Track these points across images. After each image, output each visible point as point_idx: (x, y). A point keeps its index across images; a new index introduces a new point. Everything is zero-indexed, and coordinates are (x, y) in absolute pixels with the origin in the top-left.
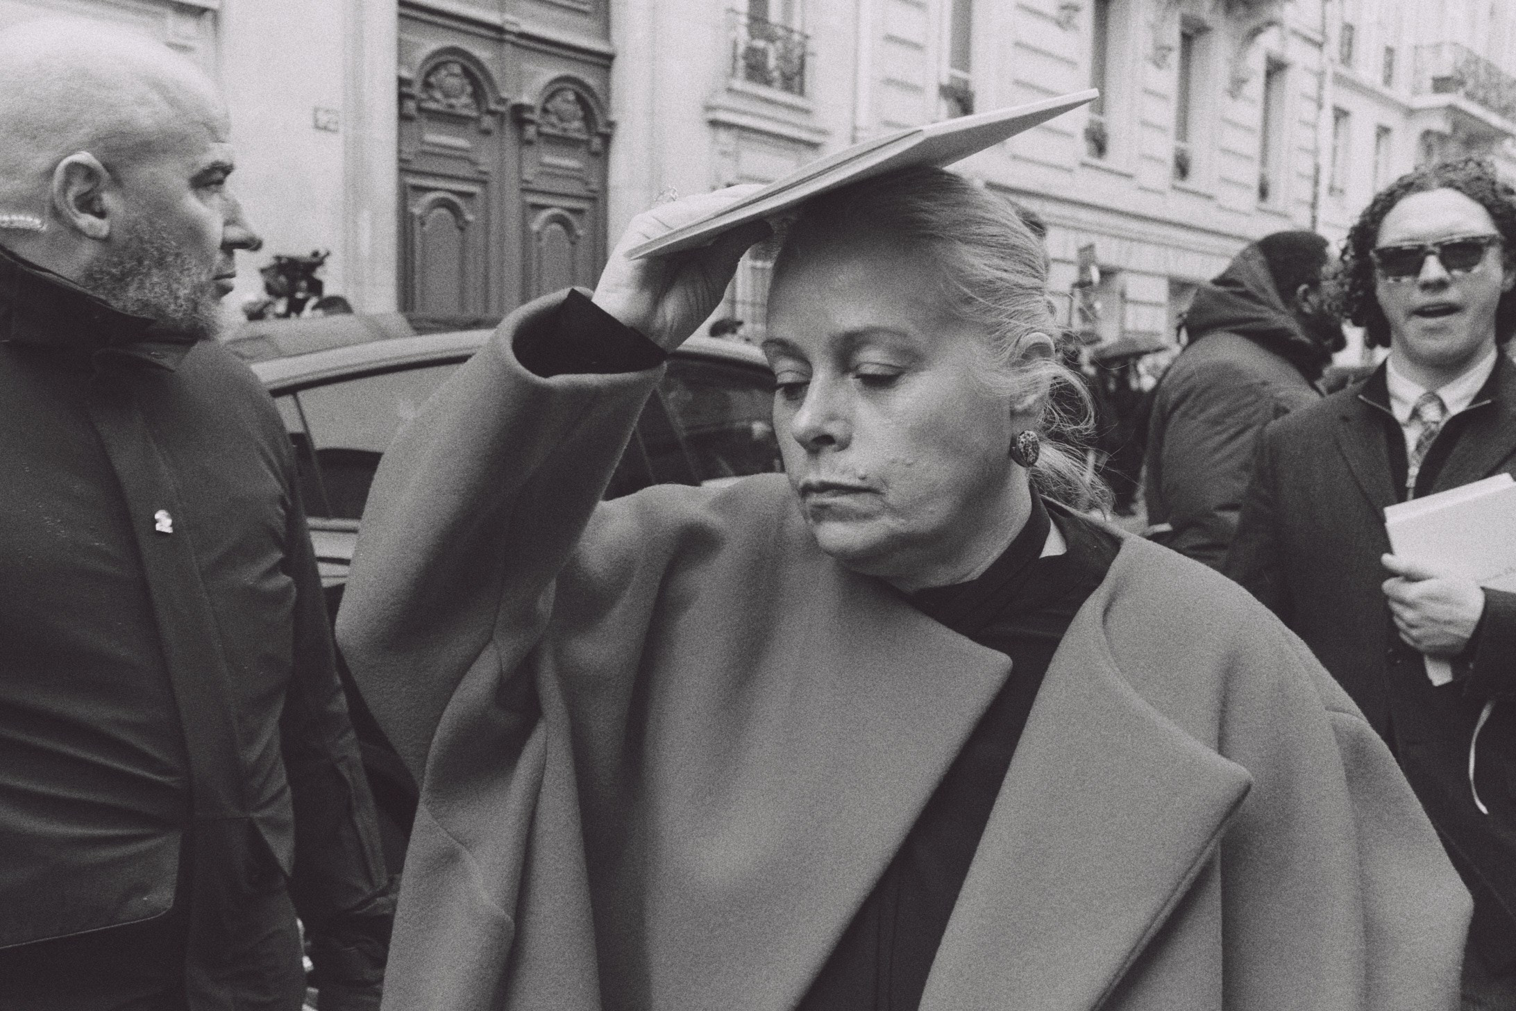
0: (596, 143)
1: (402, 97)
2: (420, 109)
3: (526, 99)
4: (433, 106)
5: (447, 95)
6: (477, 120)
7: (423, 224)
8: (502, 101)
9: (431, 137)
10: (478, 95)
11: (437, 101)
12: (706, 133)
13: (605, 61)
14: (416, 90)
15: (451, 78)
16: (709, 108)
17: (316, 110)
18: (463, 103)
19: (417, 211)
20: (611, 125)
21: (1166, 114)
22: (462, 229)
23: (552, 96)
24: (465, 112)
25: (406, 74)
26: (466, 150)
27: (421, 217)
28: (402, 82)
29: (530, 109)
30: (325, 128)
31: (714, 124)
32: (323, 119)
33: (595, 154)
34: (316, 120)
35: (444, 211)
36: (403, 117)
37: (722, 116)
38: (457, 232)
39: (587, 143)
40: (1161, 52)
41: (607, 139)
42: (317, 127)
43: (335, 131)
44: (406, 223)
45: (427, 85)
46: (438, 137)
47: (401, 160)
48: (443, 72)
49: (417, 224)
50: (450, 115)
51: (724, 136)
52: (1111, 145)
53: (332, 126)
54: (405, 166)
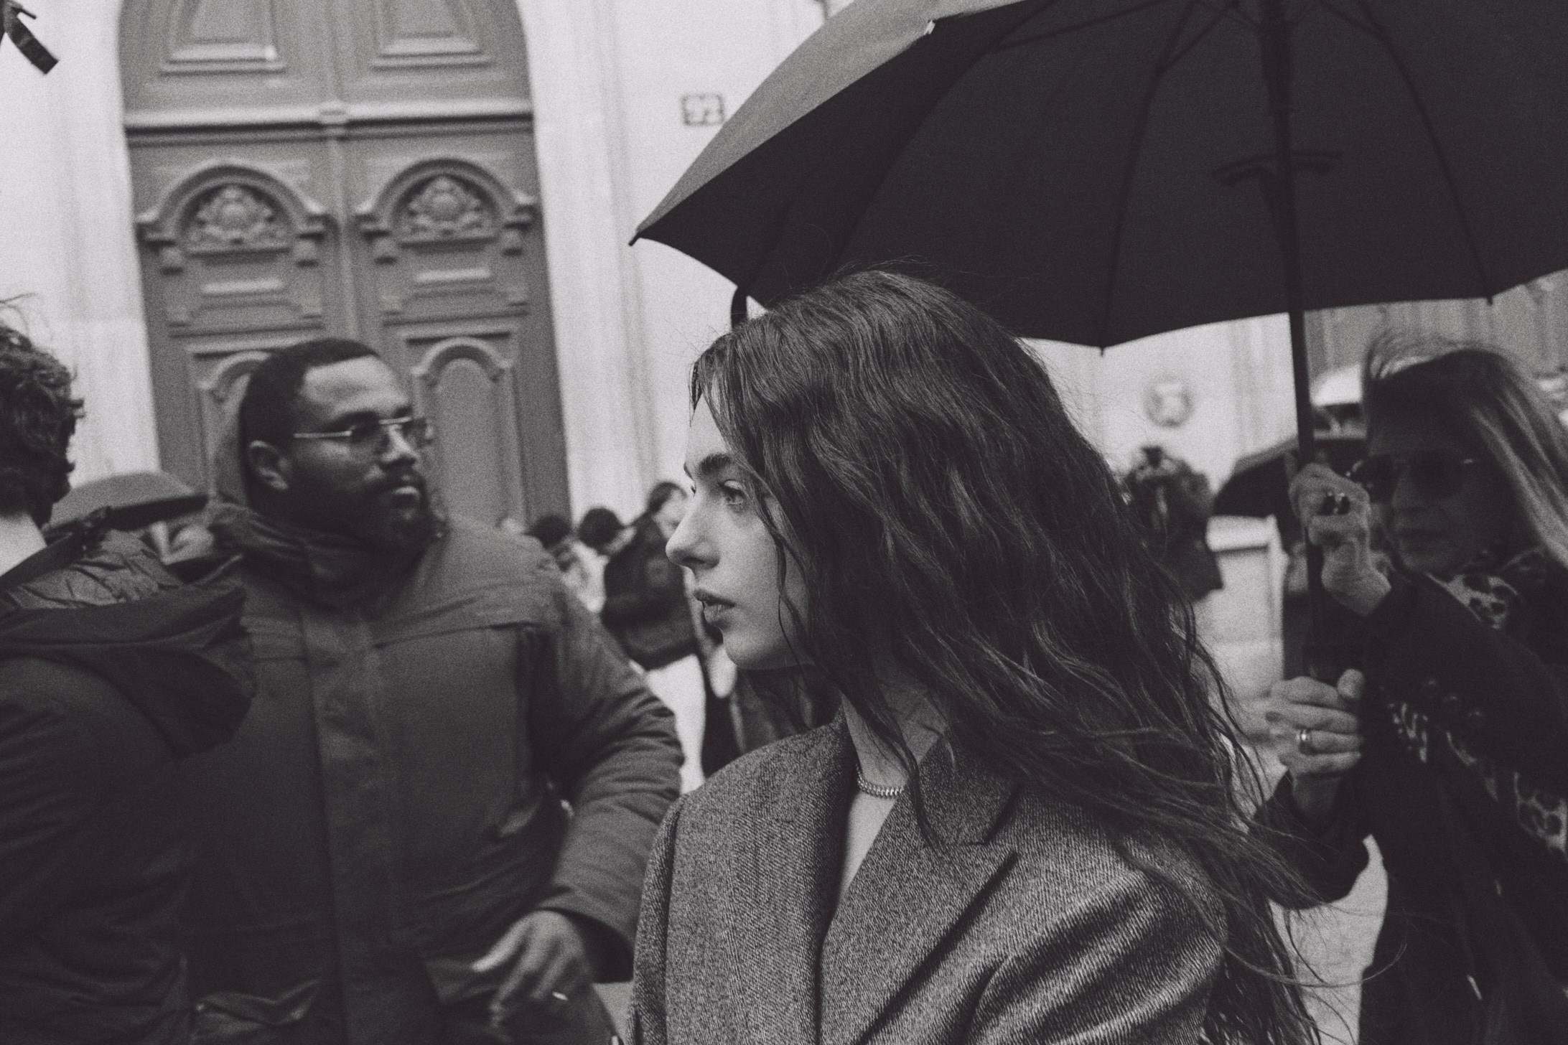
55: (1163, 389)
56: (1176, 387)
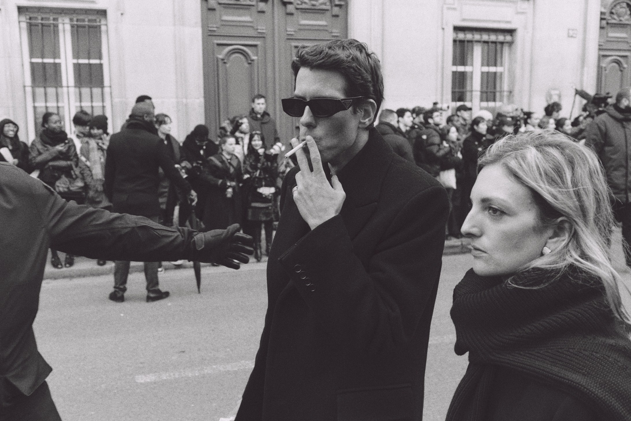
1: (601, 20)
2: (608, 23)
4: (613, 21)
5: (619, 16)
7: (606, 70)
9: (611, 35)
11: (614, 19)
14: (607, 16)
17: (569, 30)
18: (626, 19)
19: (603, 65)
22: (621, 71)
24: (626, 22)
25: (604, 10)
26: (624, 38)
27: (605, 68)
28: (602, 13)
30: (572, 37)
32: (571, 33)
34: (569, 33)
35: (615, 64)
36: (602, 28)
38: (620, 73)
42: (569, 36)
43: (575, 38)
44: (600, 69)
45: (611, 13)
46: (614, 34)
47: (600, 45)
48: (618, 7)
49: (603, 69)
50: (620, 24)
53: (574, 35)
54: (601, 47)
55: (553, 92)
56: (557, 92)
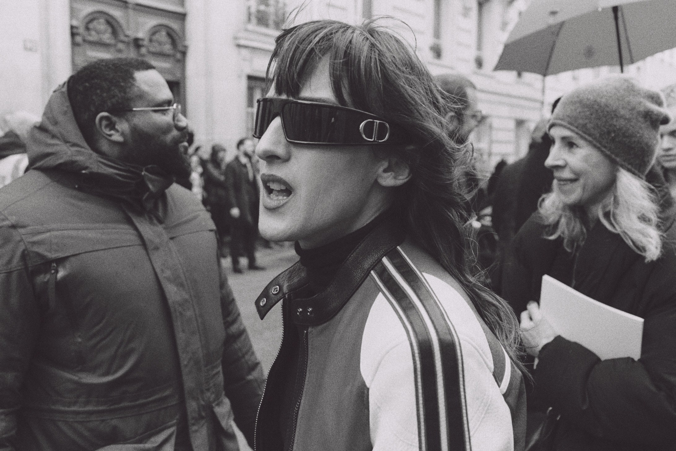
0: (179, 56)
1: (73, 35)
2: (84, 41)
3: (140, 35)
4: (91, 38)
5: (98, 33)
6: (115, 45)
8: (127, 36)
9: (90, 54)
10: (115, 33)
11: (93, 36)
12: (235, 50)
13: (182, 17)
14: (81, 31)
15: (101, 25)
16: (236, 38)
17: (25, 41)
18: (107, 37)
20: (186, 47)
21: (472, 40)
23: (154, 33)
24: (108, 41)
25: (75, 23)
28: (72, 27)
29: (142, 40)
30: (30, 50)
31: (239, 46)
32: (29, 45)
33: (178, 61)
34: (25, 46)
36: (74, 44)
37: (242, 42)
39: (174, 56)
40: (466, 11)
41: (184, 54)
42: (26, 48)
43: (36, 51)
45: (87, 29)
46: (94, 53)
48: (95, 23)
50: (100, 43)
51: (244, 52)
52: (444, 54)
53: (34, 49)
